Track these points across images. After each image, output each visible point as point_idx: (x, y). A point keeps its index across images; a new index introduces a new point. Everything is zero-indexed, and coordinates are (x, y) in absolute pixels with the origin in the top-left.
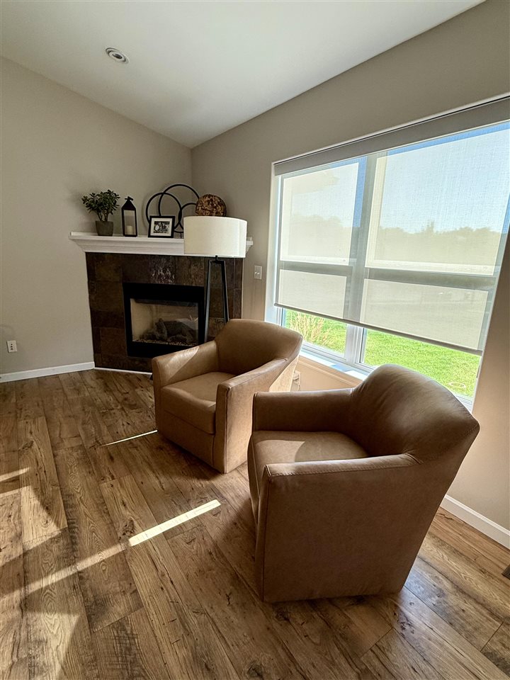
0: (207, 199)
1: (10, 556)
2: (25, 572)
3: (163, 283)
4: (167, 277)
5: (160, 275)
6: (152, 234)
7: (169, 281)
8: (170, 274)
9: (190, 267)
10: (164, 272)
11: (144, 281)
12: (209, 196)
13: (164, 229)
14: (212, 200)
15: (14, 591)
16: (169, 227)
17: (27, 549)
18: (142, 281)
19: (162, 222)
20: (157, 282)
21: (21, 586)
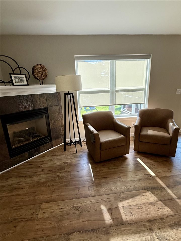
0: (39, 66)
1: (162, 205)
2: (169, 199)
3: (27, 110)
4: (29, 106)
5: (25, 106)
6: (15, 84)
7: (30, 108)
8: (30, 104)
9: (40, 99)
10: (27, 104)
11: (15, 111)
12: (41, 65)
13: (21, 81)
14: (42, 67)
15: (177, 202)
16: (25, 79)
17: (158, 200)
18: (14, 111)
19: (19, 77)
20: (24, 110)
21: (175, 200)
